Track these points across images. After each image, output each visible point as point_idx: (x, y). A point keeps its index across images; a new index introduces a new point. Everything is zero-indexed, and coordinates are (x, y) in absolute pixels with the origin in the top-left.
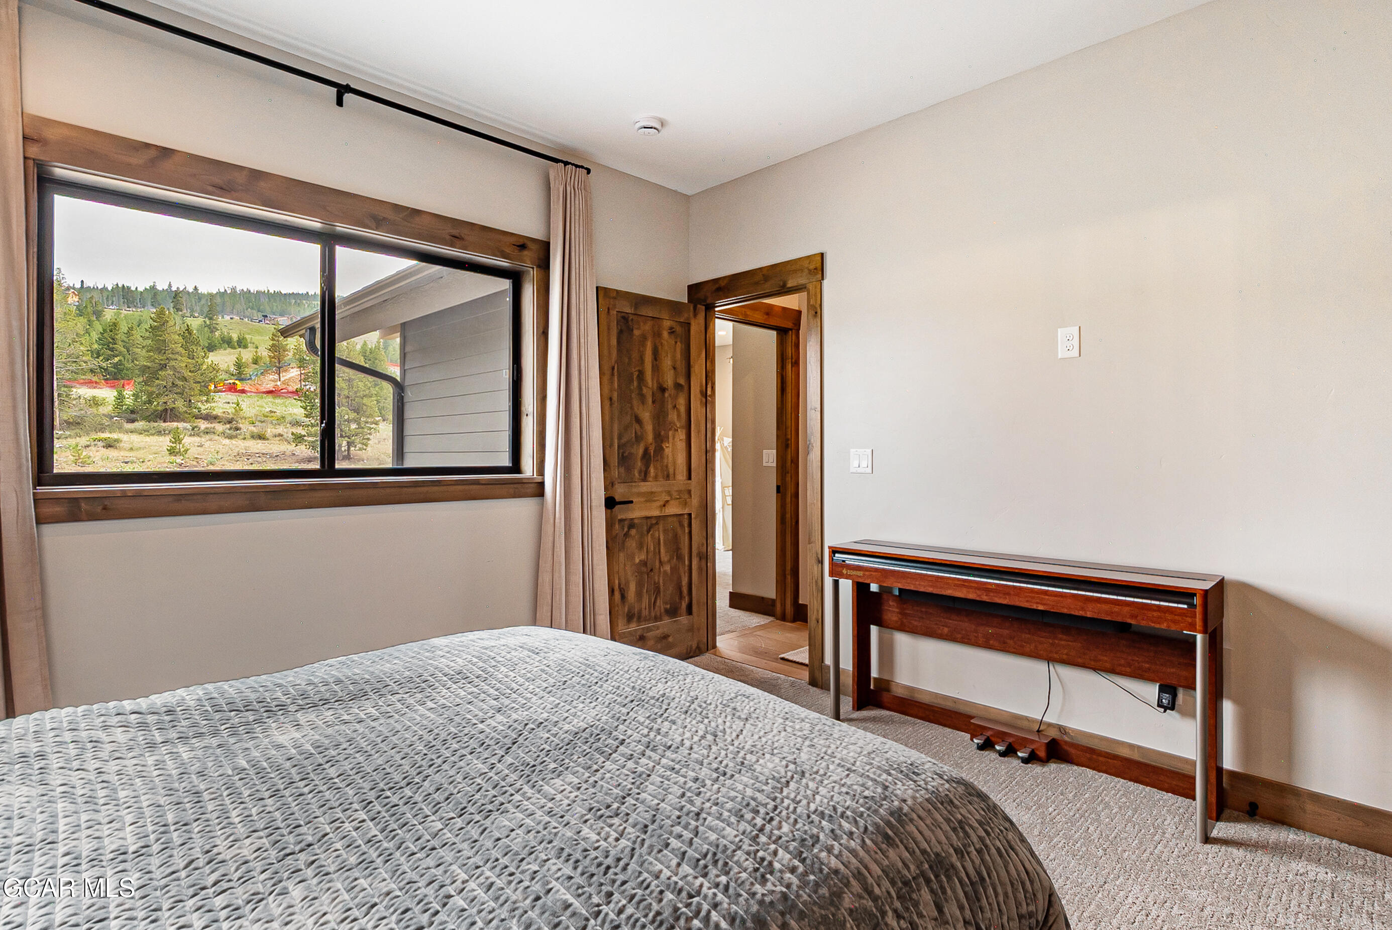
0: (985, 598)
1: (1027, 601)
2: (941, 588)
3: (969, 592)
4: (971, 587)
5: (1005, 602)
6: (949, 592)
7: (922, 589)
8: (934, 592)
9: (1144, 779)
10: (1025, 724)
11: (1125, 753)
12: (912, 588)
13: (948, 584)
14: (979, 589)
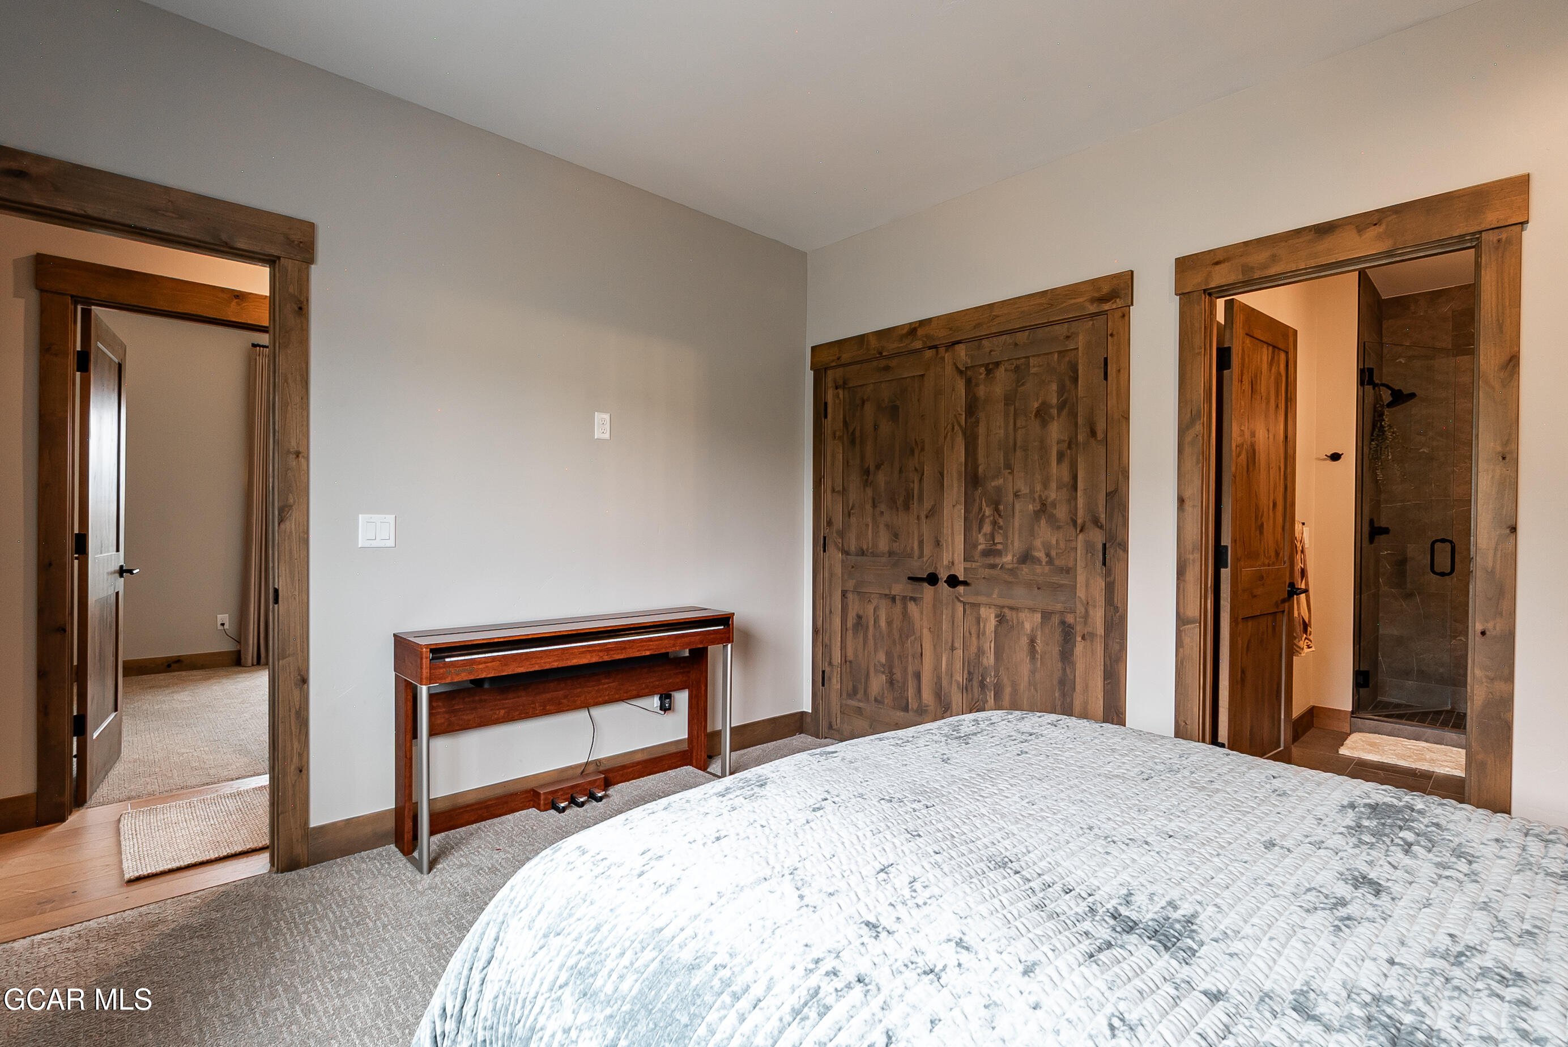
0: (606, 658)
1: (638, 651)
2: (567, 659)
3: (591, 657)
4: (594, 651)
5: (621, 657)
6: (575, 662)
7: (548, 667)
8: (560, 666)
9: (655, 770)
10: (570, 772)
11: (639, 758)
12: (537, 668)
13: (572, 653)
14: (601, 651)
